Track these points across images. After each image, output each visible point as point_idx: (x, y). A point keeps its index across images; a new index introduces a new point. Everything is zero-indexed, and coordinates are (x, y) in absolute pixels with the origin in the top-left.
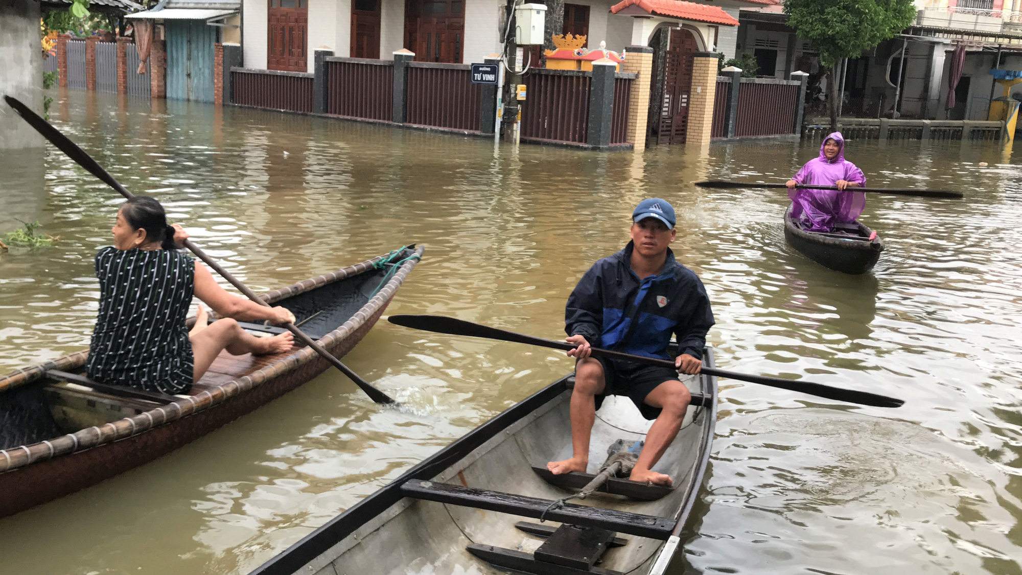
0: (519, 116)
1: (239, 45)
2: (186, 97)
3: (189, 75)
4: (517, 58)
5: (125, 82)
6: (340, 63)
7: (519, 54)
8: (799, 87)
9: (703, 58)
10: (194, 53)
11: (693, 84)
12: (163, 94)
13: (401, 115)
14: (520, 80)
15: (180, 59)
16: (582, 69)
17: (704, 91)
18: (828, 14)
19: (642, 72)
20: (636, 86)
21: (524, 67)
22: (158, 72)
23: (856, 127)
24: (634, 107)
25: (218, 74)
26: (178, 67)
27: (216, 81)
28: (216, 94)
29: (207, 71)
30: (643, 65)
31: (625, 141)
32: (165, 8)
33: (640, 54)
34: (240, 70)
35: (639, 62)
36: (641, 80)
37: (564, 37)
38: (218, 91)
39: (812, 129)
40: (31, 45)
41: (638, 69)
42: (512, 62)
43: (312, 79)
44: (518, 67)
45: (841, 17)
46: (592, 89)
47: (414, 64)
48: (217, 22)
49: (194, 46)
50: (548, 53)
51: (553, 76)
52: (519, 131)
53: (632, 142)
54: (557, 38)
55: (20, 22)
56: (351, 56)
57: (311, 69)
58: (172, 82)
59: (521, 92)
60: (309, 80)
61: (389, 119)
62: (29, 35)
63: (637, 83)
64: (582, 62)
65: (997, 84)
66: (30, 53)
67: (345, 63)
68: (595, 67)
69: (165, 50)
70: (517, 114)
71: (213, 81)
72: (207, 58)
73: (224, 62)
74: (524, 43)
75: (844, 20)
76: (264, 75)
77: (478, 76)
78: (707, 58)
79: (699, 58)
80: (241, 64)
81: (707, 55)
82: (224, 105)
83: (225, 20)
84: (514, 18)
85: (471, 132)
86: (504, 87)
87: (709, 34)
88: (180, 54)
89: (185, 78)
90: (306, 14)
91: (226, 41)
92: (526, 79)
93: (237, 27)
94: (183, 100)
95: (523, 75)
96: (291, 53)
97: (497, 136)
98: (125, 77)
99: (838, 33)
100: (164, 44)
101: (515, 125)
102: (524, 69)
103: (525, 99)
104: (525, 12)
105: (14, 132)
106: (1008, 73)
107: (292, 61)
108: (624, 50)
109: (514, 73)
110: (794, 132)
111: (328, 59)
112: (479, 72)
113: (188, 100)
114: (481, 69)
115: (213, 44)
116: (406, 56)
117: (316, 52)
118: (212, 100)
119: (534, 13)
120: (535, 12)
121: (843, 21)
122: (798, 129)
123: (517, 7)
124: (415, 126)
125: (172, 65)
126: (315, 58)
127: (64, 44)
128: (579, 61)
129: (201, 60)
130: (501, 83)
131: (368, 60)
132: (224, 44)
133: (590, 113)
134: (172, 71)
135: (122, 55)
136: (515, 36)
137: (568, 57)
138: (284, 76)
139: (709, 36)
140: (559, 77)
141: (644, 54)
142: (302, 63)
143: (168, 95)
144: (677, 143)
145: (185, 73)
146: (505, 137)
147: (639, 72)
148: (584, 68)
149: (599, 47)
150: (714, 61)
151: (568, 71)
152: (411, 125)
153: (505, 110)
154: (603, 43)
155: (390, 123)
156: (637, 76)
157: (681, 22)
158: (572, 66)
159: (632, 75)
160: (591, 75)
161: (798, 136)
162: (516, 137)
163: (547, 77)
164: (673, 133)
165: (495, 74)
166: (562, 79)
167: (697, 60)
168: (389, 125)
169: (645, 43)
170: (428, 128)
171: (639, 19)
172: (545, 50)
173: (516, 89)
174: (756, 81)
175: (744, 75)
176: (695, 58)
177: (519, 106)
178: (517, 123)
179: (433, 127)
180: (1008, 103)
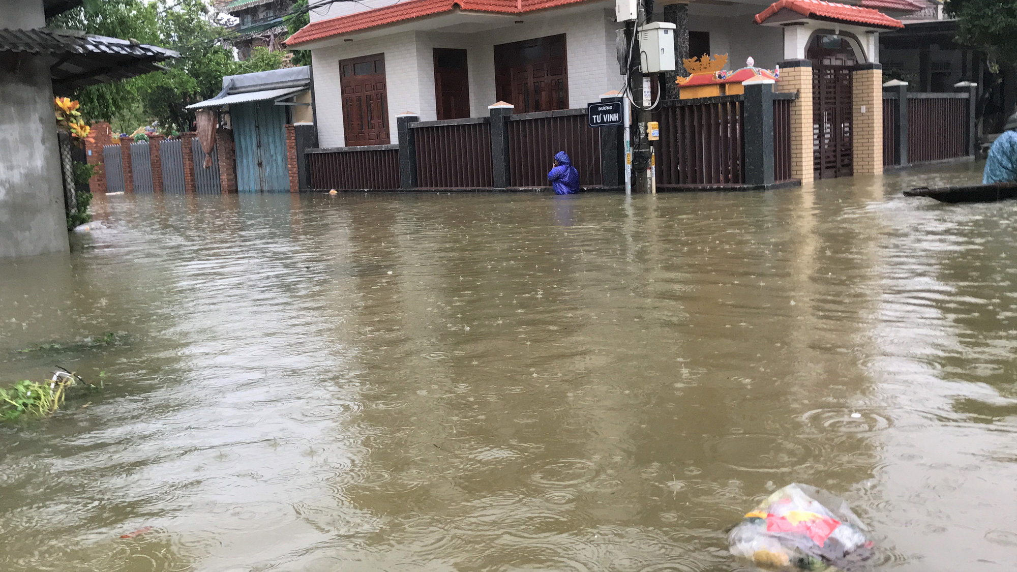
0: (653, 159)
1: (312, 124)
2: (259, 188)
3: (260, 164)
4: (644, 90)
5: (193, 180)
6: (427, 128)
7: (646, 86)
8: (967, 101)
9: (865, 71)
10: (264, 139)
11: (854, 103)
12: (234, 188)
13: (504, 179)
14: (649, 116)
15: (249, 147)
16: (727, 93)
17: (870, 110)
19: (802, 91)
20: (796, 108)
21: (653, 100)
22: (227, 164)
24: (796, 134)
25: (292, 159)
26: (248, 156)
27: (289, 166)
28: (291, 182)
29: (279, 158)
30: (802, 82)
31: (790, 178)
32: (229, 94)
33: (796, 69)
34: (315, 151)
35: (797, 78)
36: (802, 99)
37: (699, 60)
38: (293, 177)
40: (41, 120)
41: (797, 87)
42: (638, 96)
43: (396, 150)
44: (646, 102)
46: (745, 115)
47: (515, 117)
48: (287, 100)
49: (263, 131)
50: (681, 81)
51: (691, 107)
52: (654, 179)
53: (798, 177)
54: (690, 63)
55: (25, 91)
56: (438, 118)
57: (394, 139)
58: (242, 172)
59: (653, 131)
60: (394, 152)
61: (489, 185)
62: (38, 106)
63: (797, 104)
64: (727, 86)
66: (41, 130)
67: (432, 128)
68: (747, 88)
69: (233, 140)
70: (650, 157)
71: (286, 166)
72: (278, 144)
73: (296, 145)
74: (652, 70)
76: (342, 153)
77: (597, 118)
78: (870, 71)
79: (859, 72)
80: (316, 145)
81: (870, 67)
82: (300, 192)
83: (295, 98)
84: (637, 42)
85: (591, 187)
86: (631, 127)
87: (868, 41)
88: (249, 143)
89: (257, 167)
90: (384, 79)
91: (297, 121)
92: (656, 115)
93: (308, 105)
94: (256, 191)
95: (652, 111)
96: (371, 126)
97: (628, 187)
98: (192, 174)
100: (231, 133)
101: (649, 171)
102: (652, 105)
103: (658, 138)
104: (650, 33)
105: (27, 233)
107: (373, 135)
108: (777, 66)
109: (643, 109)
110: (967, 154)
111: (413, 125)
112: (598, 113)
113: (262, 191)
114: (600, 109)
115: (284, 126)
116: (504, 109)
117: (399, 120)
118: (288, 188)
119: (661, 32)
120: (663, 31)
122: (972, 149)
123: (639, 29)
124: (522, 188)
125: (242, 156)
126: (398, 126)
127: (128, 148)
128: (722, 86)
129: (272, 146)
130: (627, 122)
131: (459, 120)
132: (295, 124)
133: (746, 145)
134: (242, 162)
135: (188, 151)
136: (640, 64)
137: (707, 82)
138: (364, 152)
139: (868, 45)
140: (699, 107)
141: (803, 69)
142: (383, 135)
143: (240, 188)
144: (845, 175)
145: (256, 162)
146: (639, 187)
147: (798, 91)
148: (731, 91)
149: (746, 65)
150: (878, 74)
151: (710, 98)
152: (516, 188)
153: (635, 154)
154: (750, 60)
155: (492, 188)
156: (797, 95)
157: (837, 27)
158: (714, 92)
159: (790, 94)
160: (742, 98)
161: (972, 157)
162: (651, 185)
163: (682, 108)
164: (839, 165)
165: (619, 113)
166: (703, 108)
167: (857, 75)
168: (491, 191)
169: (801, 55)
170: (538, 188)
171: (791, 27)
172: (678, 77)
173: (646, 128)
174: (924, 96)
175: (909, 88)
176: (854, 73)
177: (652, 147)
178: (650, 168)
179: (543, 187)
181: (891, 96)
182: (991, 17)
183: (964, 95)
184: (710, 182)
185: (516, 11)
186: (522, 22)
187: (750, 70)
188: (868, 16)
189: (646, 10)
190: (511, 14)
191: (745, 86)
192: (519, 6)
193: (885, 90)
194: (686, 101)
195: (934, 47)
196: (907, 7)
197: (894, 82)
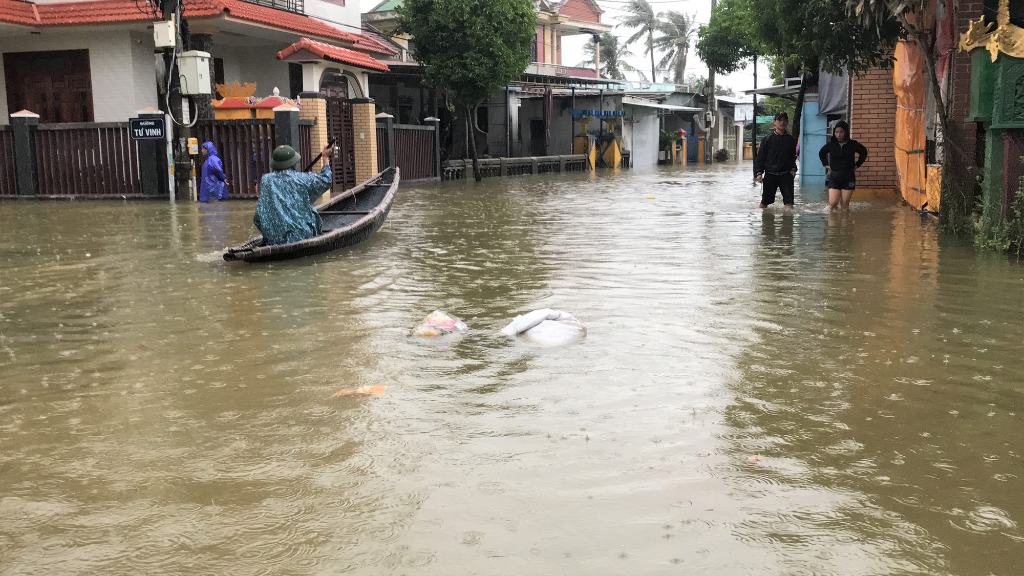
0: (194, 171)
4: (183, 109)
7: (185, 106)
8: (434, 132)
9: (363, 105)
13: (31, 186)
14: (189, 132)
16: (258, 117)
17: (367, 137)
18: (467, 58)
19: (319, 118)
20: (315, 133)
21: (192, 118)
23: (483, 167)
24: (316, 154)
30: (319, 112)
33: (314, 100)
35: (314, 107)
36: (320, 125)
39: (449, 171)
41: (315, 115)
42: (177, 115)
44: (186, 120)
45: (478, 60)
46: (277, 136)
47: (42, 127)
50: (216, 103)
51: (226, 126)
54: (223, 87)
59: (193, 146)
61: (13, 192)
63: (316, 129)
64: (257, 111)
65: (575, 122)
68: (277, 113)
70: (191, 169)
74: (191, 92)
75: (482, 63)
77: (139, 132)
78: (366, 105)
79: (357, 105)
81: (365, 101)
84: (176, 67)
85: (130, 195)
86: (173, 141)
87: (364, 81)
92: (195, 131)
95: (191, 128)
97: (173, 195)
99: (478, 75)
101: (190, 182)
102: (191, 122)
103: (197, 153)
104: (188, 60)
106: (584, 112)
108: (299, 97)
109: (182, 126)
110: (436, 175)
112: (140, 127)
114: (141, 124)
116: (29, 118)
119: (199, 60)
121: (480, 64)
122: (438, 171)
123: (178, 55)
124: (53, 196)
128: (253, 110)
130: (170, 137)
136: (179, 86)
137: (240, 106)
139: (364, 83)
141: (319, 100)
146: (182, 195)
147: (316, 118)
148: (261, 115)
149: (273, 94)
150: (372, 107)
151: (245, 120)
152: (47, 196)
153: (176, 166)
154: (276, 90)
155: (17, 196)
156: (316, 121)
157: (342, 67)
158: (246, 115)
159: (310, 121)
160: (273, 122)
161: (439, 178)
162: (193, 194)
163: (218, 128)
164: (345, 181)
165: (161, 129)
166: (239, 129)
167: (356, 107)
168: (16, 199)
169: (316, 89)
170: (72, 197)
171: (307, 65)
172: (213, 100)
173: (187, 143)
174: (404, 127)
175: (394, 121)
176: (354, 105)
177: (192, 160)
178: (192, 179)
179: (78, 195)
180: (587, 138)
181: (382, 125)
182: (451, 68)
183: (432, 128)
184: (246, 192)
185: (35, 23)
186: (39, 33)
187: (277, 98)
188: (363, 59)
189: (183, 39)
190: (30, 25)
191: (275, 112)
192: (38, 18)
193: (378, 120)
194: (222, 121)
195: (401, 85)
196: (385, 52)
197: (383, 115)
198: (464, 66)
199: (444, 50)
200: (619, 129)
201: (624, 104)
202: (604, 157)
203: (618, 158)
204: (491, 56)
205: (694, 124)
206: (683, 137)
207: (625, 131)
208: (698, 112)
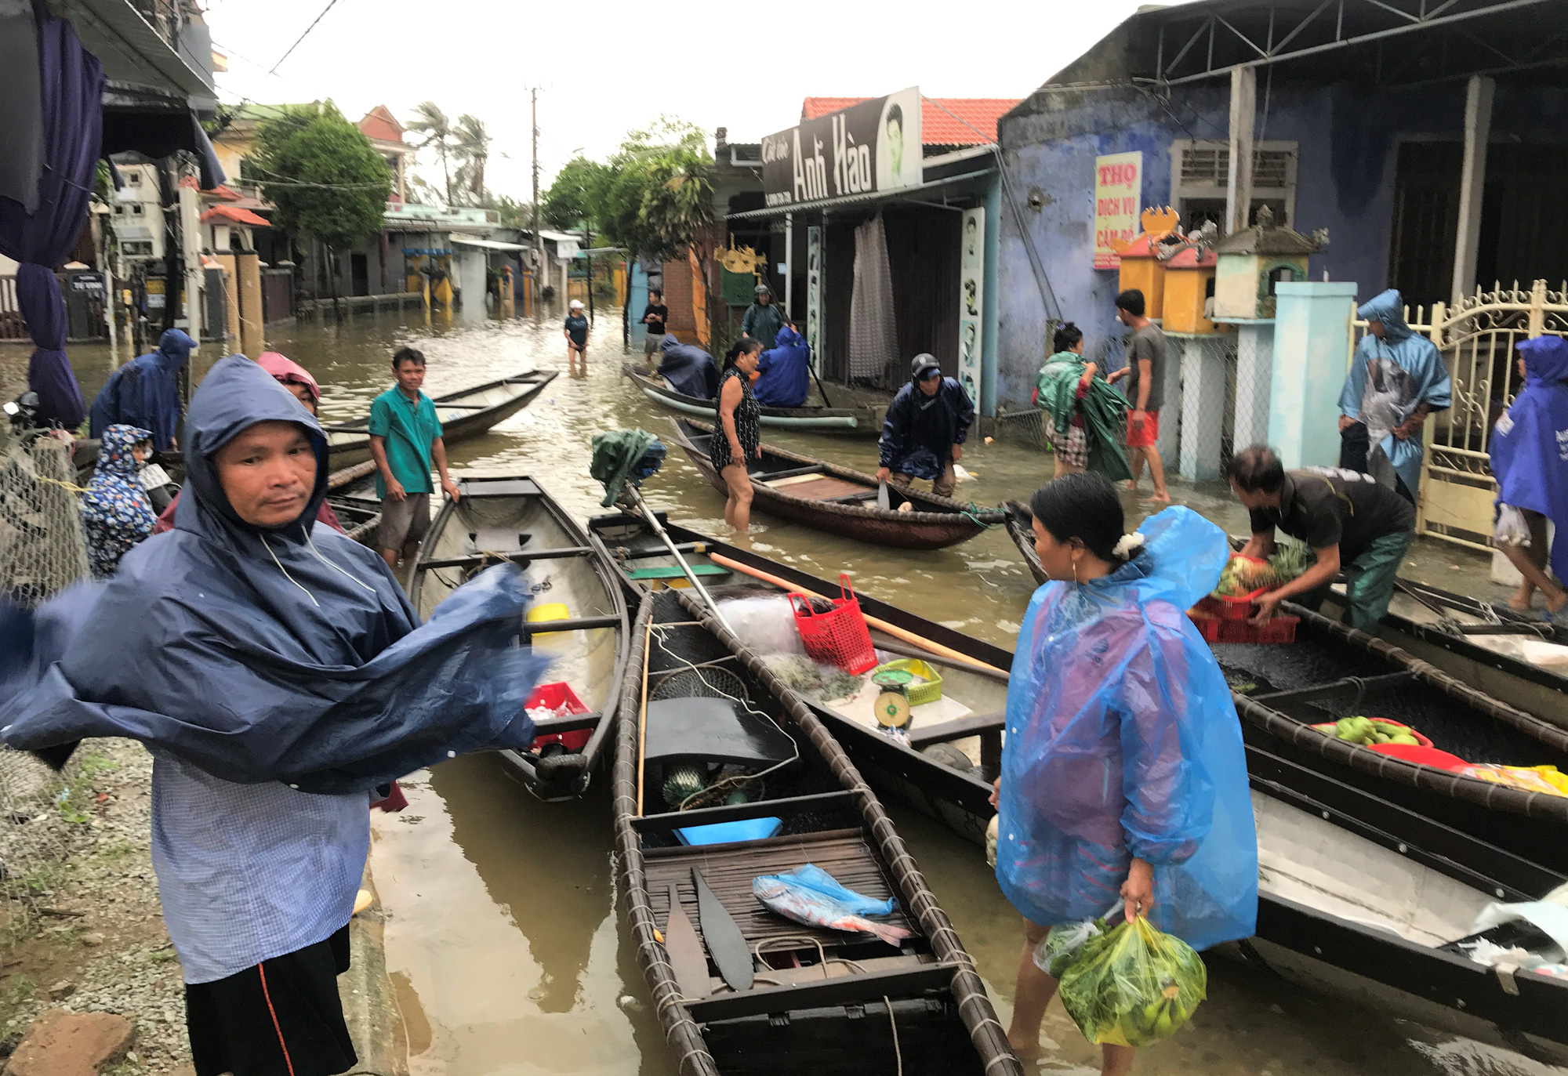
0: (130, 318)
4: (119, 265)
9: (251, 256)
11: (242, 279)
17: (253, 284)
42: (115, 270)
44: (120, 274)
52: (130, 333)
63: (229, 281)
65: (408, 260)
78: (253, 255)
79: (243, 256)
86: (113, 293)
97: (114, 339)
101: (126, 327)
106: (417, 251)
109: (120, 280)
112: (79, 281)
114: (81, 278)
150: (256, 257)
153: (115, 314)
156: (229, 275)
161: (295, 318)
167: (242, 258)
180: (421, 277)
181: (263, 273)
183: (288, 271)
193: (259, 267)
197: (262, 264)
198: (335, 222)
199: (314, 207)
200: (448, 266)
201: (452, 243)
202: (437, 295)
203: (450, 296)
204: (358, 213)
205: (521, 262)
206: (509, 274)
207: (454, 267)
208: (525, 251)
